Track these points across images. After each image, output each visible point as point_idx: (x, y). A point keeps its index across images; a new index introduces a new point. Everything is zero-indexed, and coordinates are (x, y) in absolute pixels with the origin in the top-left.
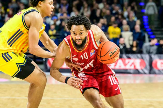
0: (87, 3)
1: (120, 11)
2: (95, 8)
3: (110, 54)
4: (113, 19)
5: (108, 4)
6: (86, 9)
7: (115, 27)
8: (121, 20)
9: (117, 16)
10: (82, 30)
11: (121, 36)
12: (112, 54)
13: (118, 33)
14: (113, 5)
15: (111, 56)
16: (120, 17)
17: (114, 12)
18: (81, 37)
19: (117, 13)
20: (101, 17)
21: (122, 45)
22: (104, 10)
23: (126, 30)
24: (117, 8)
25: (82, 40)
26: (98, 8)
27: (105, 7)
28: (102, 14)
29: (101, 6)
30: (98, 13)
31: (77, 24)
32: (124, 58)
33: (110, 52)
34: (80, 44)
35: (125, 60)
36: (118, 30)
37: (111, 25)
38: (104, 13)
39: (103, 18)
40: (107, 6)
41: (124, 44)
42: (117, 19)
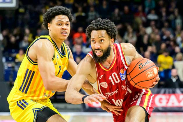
0: (132, 27)
1: (171, 37)
2: (141, 33)
3: (139, 66)
4: (163, 46)
5: (157, 28)
6: (131, 35)
7: (166, 56)
8: (173, 47)
9: (168, 42)
10: (103, 36)
11: (173, 67)
12: (142, 66)
13: (170, 63)
14: (163, 30)
15: (141, 69)
16: (172, 43)
17: (165, 37)
18: (101, 46)
19: (168, 39)
20: (149, 44)
21: (174, 77)
22: (153, 36)
23: (180, 59)
24: (168, 33)
25: (102, 50)
26: (145, 33)
27: (153, 32)
28: (151, 41)
29: (149, 30)
30: (145, 40)
31: (95, 28)
32: (177, 93)
33: (140, 64)
34: (100, 56)
35: (179, 96)
36: (170, 59)
37: (161, 54)
38: (153, 39)
39: (152, 45)
40: (157, 31)
41: (178, 76)
42: (168, 46)
